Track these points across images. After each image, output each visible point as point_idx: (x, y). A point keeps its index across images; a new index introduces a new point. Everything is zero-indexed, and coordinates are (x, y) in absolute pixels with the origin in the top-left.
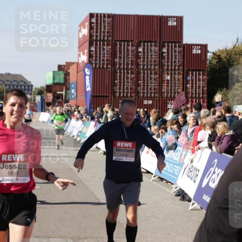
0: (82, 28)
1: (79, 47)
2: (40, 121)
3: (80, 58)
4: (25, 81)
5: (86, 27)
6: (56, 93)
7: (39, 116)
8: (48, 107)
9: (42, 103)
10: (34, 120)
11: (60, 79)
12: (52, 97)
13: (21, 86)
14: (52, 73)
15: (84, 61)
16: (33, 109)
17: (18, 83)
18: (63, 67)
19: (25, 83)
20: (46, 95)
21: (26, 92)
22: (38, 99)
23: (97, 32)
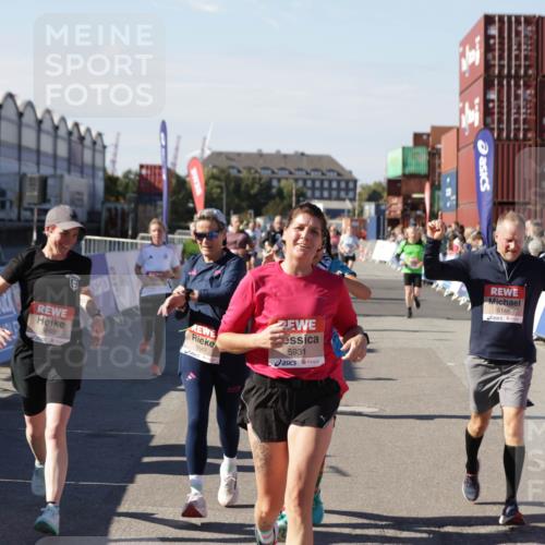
0: (467, 48)
1: (462, 93)
2: (374, 261)
3: (463, 117)
4: (337, 169)
5: (477, 47)
6: (409, 197)
7: (372, 250)
8: (393, 228)
9: (378, 219)
10: (361, 258)
11: (418, 164)
12: (400, 206)
13: (330, 182)
14: (400, 151)
15: (473, 123)
16: (359, 234)
17: (323, 174)
18: (425, 137)
19: (339, 174)
20: (387, 201)
21: (343, 194)
22: (370, 209)
23: (501, 57)
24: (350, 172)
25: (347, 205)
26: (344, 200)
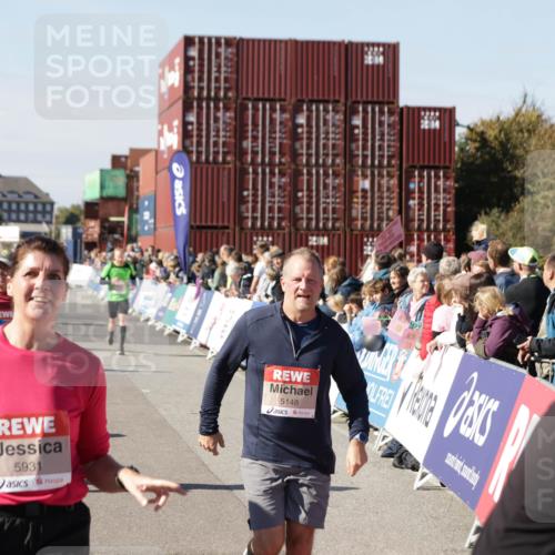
1: (160, 115)
3: (161, 139)
4: (35, 191)
6: (106, 220)
8: (89, 252)
9: (75, 243)
12: (97, 229)
13: (27, 204)
14: (98, 174)
15: (171, 146)
17: (20, 196)
19: (36, 197)
20: (84, 224)
21: (39, 217)
22: (66, 233)
23: (201, 79)
24: (47, 195)
25: (43, 228)
26: (40, 222)
